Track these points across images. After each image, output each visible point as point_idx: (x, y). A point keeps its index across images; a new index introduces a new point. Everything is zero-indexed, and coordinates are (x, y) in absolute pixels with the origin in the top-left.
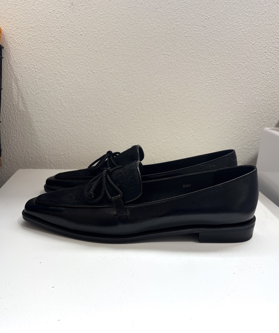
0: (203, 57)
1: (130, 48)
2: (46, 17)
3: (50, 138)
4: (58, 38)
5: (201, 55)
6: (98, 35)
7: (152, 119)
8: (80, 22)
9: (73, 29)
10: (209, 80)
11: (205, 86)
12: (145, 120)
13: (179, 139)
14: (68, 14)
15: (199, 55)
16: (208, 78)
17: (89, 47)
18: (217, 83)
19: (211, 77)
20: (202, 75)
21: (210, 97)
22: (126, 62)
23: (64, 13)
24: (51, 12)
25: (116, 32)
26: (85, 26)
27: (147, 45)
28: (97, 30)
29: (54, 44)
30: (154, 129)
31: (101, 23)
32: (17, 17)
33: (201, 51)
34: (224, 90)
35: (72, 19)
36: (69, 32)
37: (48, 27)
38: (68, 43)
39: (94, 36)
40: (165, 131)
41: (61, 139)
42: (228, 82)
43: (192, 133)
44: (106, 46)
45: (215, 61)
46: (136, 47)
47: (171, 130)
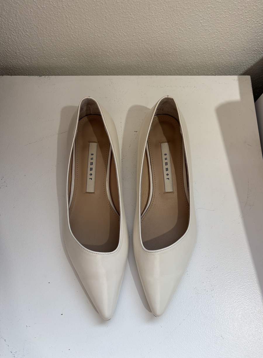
3: (13, 32)
7: (148, 8)
12: (138, 9)
13: (182, 29)
30: (149, 19)
40: (165, 22)
41: (28, 34)
43: (201, 23)
47: (173, 20)
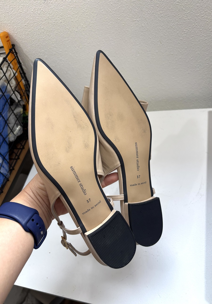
0: (173, 15)
1: (102, 23)
2: (31, 16)
4: (46, 29)
5: (170, 14)
6: (73, 19)
8: (56, 12)
9: (53, 19)
10: (182, 35)
11: (180, 40)
14: (45, 9)
15: (169, 14)
16: (181, 33)
17: (71, 30)
18: (192, 35)
19: (184, 32)
20: (175, 32)
21: (186, 49)
22: (102, 35)
23: (42, 10)
24: (33, 11)
25: (86, 13)
26: (60, 14)
27: (116, 16)
28: (71, 15)
29: (45, 34)
31: (73, 9)
32: (13, 21)
33: (170, 10)
34: (200, 40)
35: (50, 12)
36: (52, 22)
37: (36, 22)
38: (54, 31)
39: (71, 20)
42: (203, 32)
44: (83, 26)
45: (186, 16)
46: (107, 21)
